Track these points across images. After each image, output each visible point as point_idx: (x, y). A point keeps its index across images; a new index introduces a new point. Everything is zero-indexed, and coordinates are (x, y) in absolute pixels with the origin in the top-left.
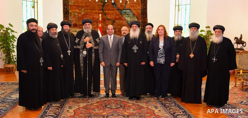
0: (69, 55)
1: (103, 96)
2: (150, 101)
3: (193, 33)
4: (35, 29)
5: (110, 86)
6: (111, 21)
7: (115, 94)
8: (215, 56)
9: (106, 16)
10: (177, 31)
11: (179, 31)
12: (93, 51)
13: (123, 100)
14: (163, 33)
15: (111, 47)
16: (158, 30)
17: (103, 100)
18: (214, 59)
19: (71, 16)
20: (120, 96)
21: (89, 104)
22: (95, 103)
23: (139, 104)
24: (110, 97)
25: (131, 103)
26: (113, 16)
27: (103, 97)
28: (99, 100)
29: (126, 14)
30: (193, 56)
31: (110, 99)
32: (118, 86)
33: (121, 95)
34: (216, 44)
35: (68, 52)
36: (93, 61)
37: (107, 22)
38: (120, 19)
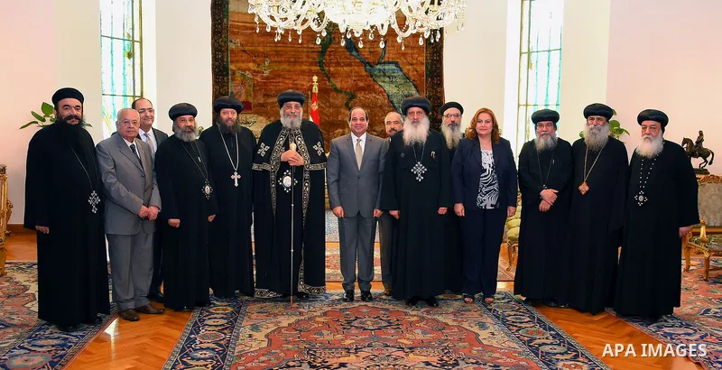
0: (236, 184)
1: (337, 298)
2: (465, 311)
3: (594, 130)
4: (76, 117)
5: (357, 273)
6: (343, 95)
7: (369, 293)
8: (642, 189)
9: (329, 80)
10: (541, 126)
11: (547, 124)
12: (307, 175)
13: (391, 306)
14: (490, 130)
15: (359, 166)
16: (476, 121)
17: (339, 306)
18: (641, 198)
19: (233, 80)
20: (384, 297)
21: (302, 318)
22: (318, 316)
23: (436, 317)
24: (358, 301)
25: (413, 314)
26: (351, 82)
27: (338, 300)
28: (330, 309)
29: (385, 75)
30: (587, 188)
31: (356, 305)
32: (378, 270)
33: (385, 294)
34: (645, 158)
35: (232, 177)
36: (305, 204)
37: (334, 98)
38: (368, 89)
